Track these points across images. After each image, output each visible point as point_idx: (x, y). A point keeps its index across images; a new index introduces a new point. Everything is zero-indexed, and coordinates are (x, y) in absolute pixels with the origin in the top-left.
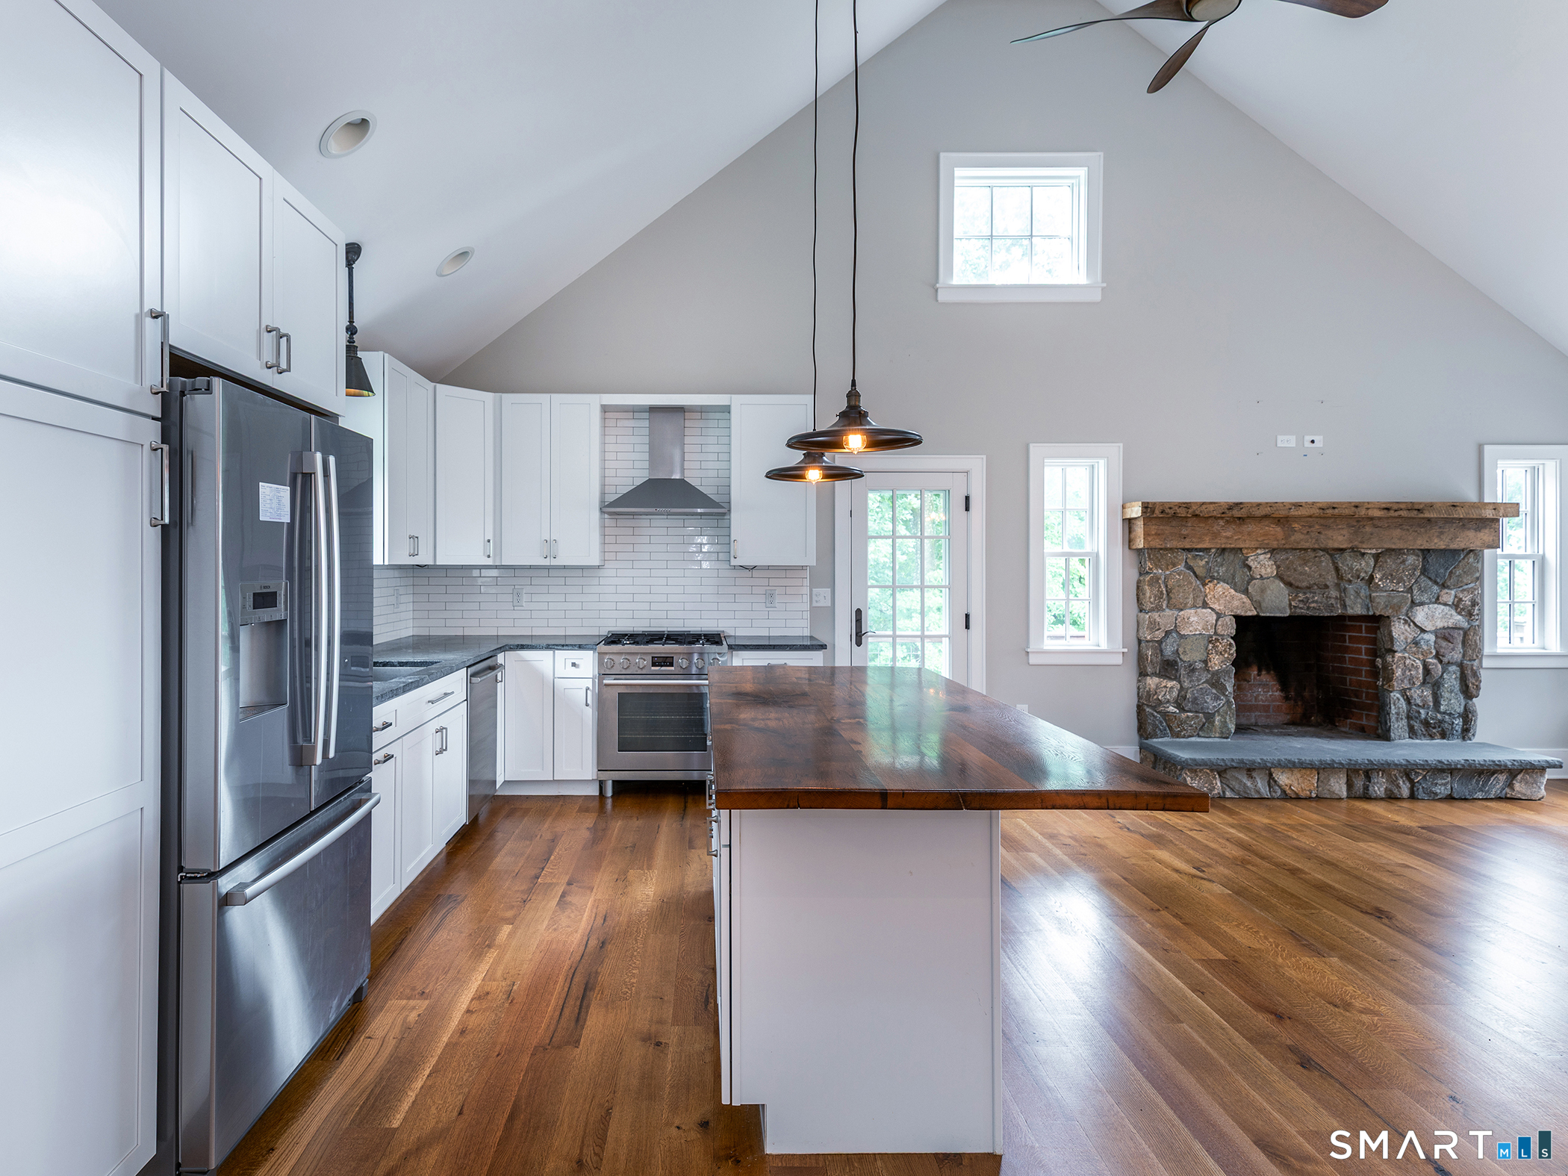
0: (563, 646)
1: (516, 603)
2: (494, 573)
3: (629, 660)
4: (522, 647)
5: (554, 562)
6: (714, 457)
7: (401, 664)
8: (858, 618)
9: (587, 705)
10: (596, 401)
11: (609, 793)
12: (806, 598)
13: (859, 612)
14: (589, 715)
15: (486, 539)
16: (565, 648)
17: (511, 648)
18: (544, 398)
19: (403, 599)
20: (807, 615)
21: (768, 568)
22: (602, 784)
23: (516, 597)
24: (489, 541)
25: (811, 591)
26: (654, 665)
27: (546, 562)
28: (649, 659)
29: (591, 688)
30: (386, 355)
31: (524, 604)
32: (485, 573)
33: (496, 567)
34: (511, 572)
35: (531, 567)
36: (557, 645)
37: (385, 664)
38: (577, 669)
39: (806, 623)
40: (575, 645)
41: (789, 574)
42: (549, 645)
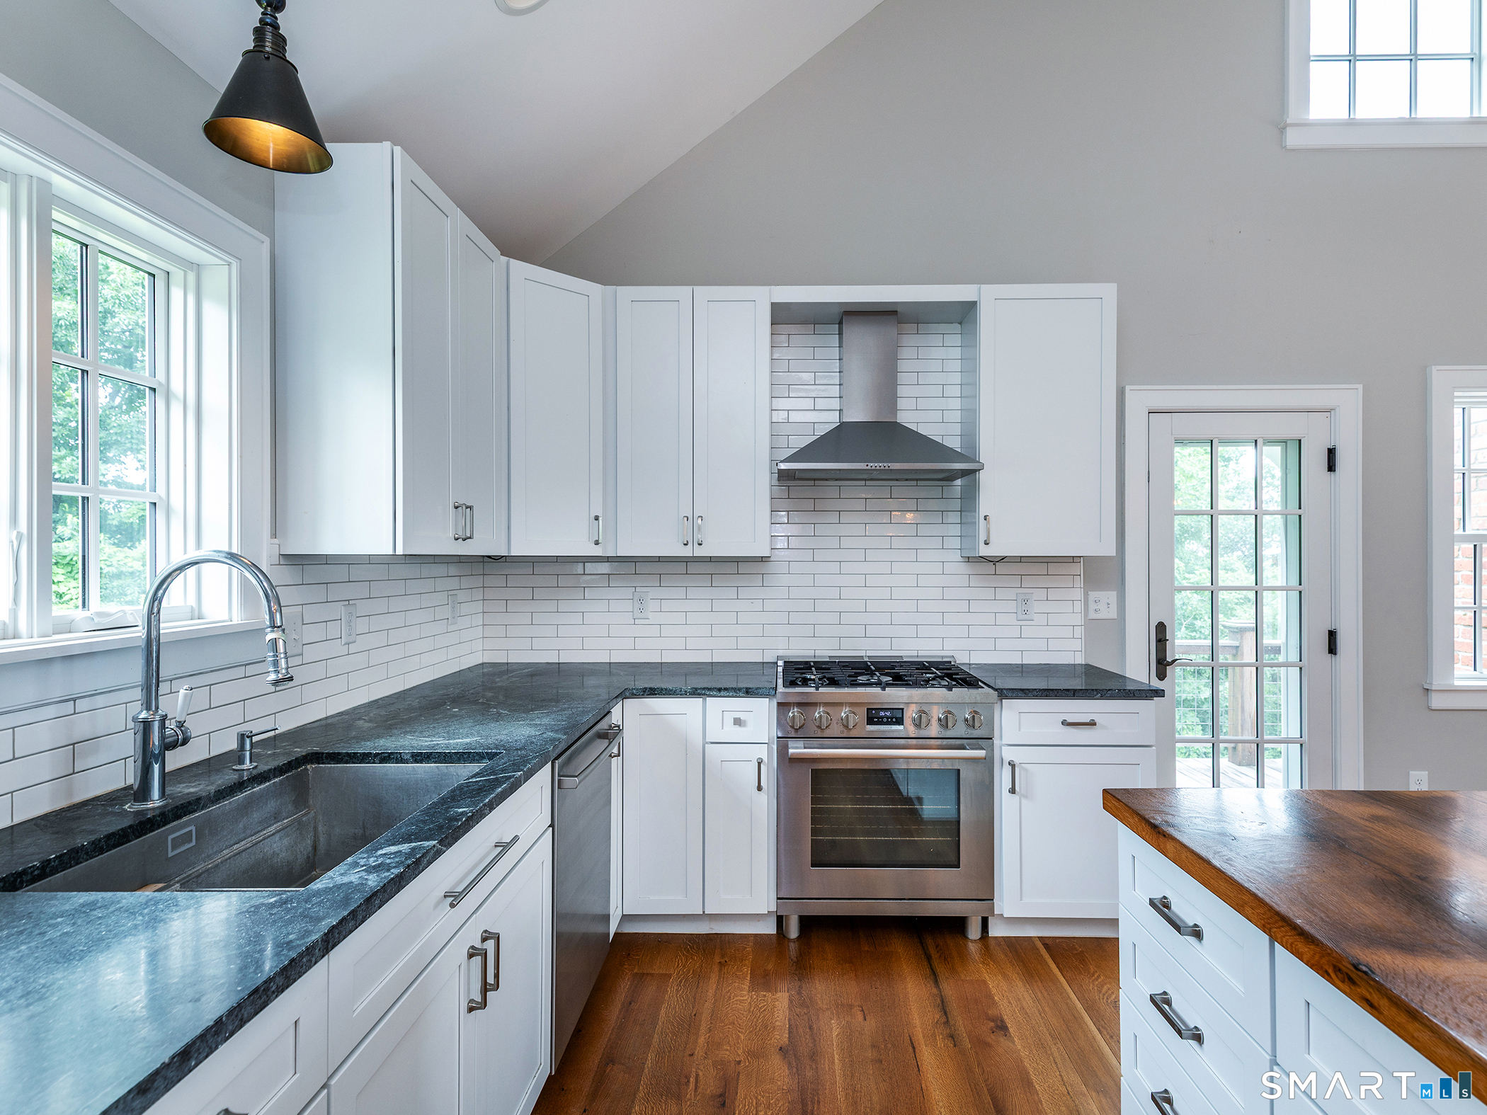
0: (720, 690)
1: (637, 614)
2: (604, 568)
3: (828, 714)
4: (652, 692)
5: (699, 552)
6: (937, 391)
7: (419, 757)
8: (1160, 636)
9: (759, 788)
10: (764, 297)
11: (793, 932)
12: (1079, 606)
13: (1161, 628)
14: (764, 806)
15: (593, 516)
16: (722, 693)
17: (633, 694)
18: (682, 292)
19: (465, 609)
20: (1079, 632)
21: (1021, 559)
22: (780, 920)
23: (637, 605)
24: (597, 518)
25: (1086, 595)
26: (870, 721)
27: (687, 552)
28: (863, 712)
29: (765, 760)
30: (398, 149)
31: (650, 615)
32: (590, 567)
33: (608, 559)
34: (630, 568)
35: (659, 560)
36: (709, 689)
37: (386, 758)
38: (742, 729)
39: (1077, 645)
40: (740, 689)
41: (1053, 568)
42: (696, 689)
